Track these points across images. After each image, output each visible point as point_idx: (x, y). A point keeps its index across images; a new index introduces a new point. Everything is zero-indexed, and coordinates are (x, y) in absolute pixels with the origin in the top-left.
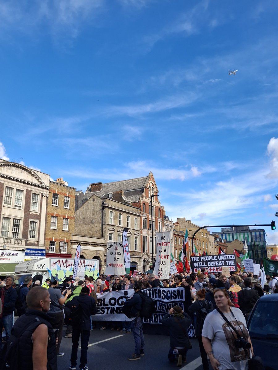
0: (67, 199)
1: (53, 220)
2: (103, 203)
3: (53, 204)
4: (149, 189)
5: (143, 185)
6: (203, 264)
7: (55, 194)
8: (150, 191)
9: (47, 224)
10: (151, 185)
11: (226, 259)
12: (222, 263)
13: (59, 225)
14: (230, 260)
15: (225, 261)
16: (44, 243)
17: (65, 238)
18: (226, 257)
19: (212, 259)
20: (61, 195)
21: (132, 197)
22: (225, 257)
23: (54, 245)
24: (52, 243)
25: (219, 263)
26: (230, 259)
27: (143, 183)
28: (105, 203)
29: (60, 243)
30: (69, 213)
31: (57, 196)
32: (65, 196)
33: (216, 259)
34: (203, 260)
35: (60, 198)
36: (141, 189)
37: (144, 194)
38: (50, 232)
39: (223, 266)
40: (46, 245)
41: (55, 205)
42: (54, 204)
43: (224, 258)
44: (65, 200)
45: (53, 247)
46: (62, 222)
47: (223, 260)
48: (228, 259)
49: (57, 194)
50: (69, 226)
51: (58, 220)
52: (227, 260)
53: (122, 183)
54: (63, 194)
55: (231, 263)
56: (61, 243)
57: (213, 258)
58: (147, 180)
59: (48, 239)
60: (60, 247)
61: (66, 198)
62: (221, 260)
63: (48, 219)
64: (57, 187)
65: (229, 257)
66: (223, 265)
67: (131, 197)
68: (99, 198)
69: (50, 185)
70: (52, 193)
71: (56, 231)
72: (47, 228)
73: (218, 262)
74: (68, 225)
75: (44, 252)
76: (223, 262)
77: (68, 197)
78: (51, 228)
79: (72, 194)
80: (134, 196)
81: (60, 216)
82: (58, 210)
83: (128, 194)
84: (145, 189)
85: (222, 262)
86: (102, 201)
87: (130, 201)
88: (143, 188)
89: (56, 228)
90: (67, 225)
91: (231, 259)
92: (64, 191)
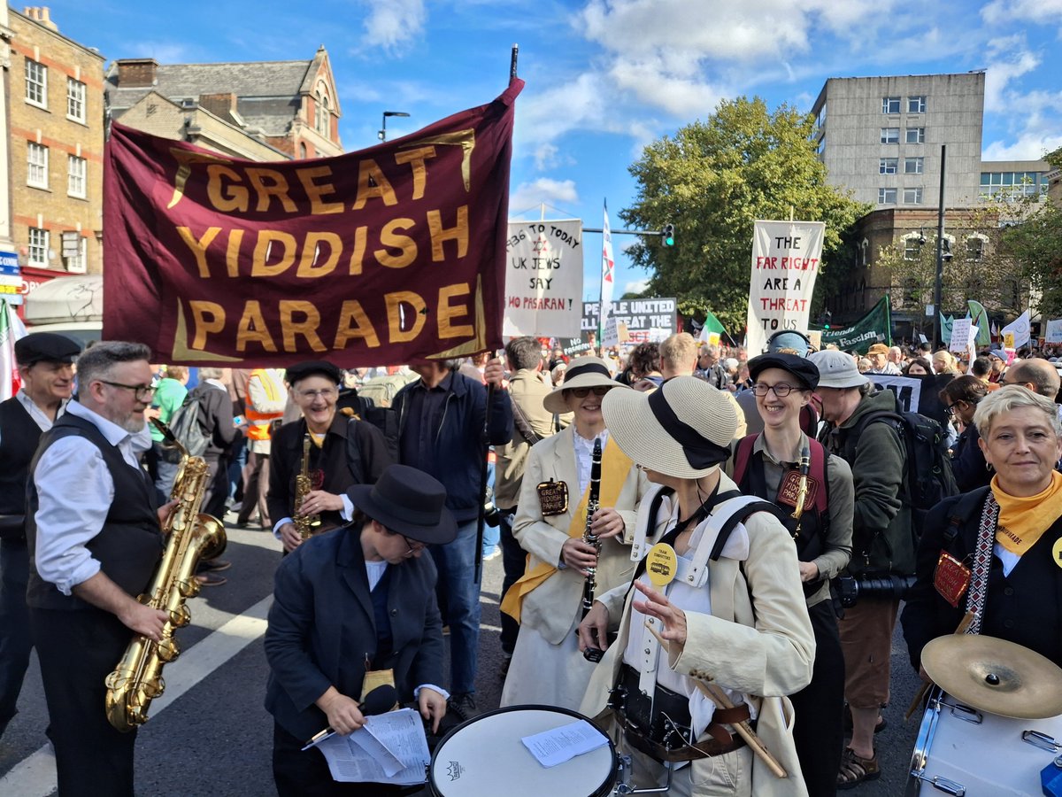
0: (76, 88)
1: (33, 156)
2: (187, 125)
3: (29, 100)
4: (315, 100)
5: (296, 87)
6: (590, 324)
7: (32, 61)
8: (317, 107)
9: (13, 168)
10: (322, 89)
11: (651, 311)
12: (640, 321)
13: (55, 175)
14: (659, 314)
15: (647, 315)
16: (11, 233)
17: (78, 220)
18: (653, 307)
19: (615, 312)
20: (56, 71)
21: (263, 119)
22: (649, 307)
23: (43, 242)
24: (36, 232)
25: (631, 322)
26: (661, 311)
27: (299, 79)
28: (193, 123)
29: (61, 236)
30: (87, 138)
31: (40, 71)
32: (70, 78)
33: (626, 312)
34: (591, 312)
35: (50, 81)
36: (291, 98)
37: (303, 113)
38: (27, 197)
39: (640, 328)
40: (16, 238)
41: (35, 103)
42: (32, 97)
43: (647, 308)
44: (68, 91)
45: (41, 249)
46: (64, 168)
47: (642, 314)
48: (656, 311)
49: (41, 65)
50: (87, 184)
51: (49, 157)
52: (654, 314)
53: (225, 69)
54: (62, 68)
55: (661, 321)
56: (65, 237)
57: (618, 309)
58: (310, 72)
59: (22, 219)
60: (62, 249)
61: (70, 86)
62: (638, 315)
63: (17, 151)
64: (36, 37)
65: (659, 306)
66: (642, 326)
67: (259, 119)
68: (172, 106)
69: (10, 23)
70: (20, 57)
71: (46, 196)
72: (14, 180)
73: (630, 318)
74: (83, 181)
75: (12, 262)
76: (643, 318)
77: (81, 83)
78: (30, 182)
79: (90, 75)
80: (268, 118)
81: (58, 145)
82: (49, 123)
83: (248, 108)
84: (305, 100)
85: (640, 318)
86: (183, 116)
87: (261, 130)
88: (300, 94)
89: (44, 186)
90: (79, 179)
91: (665, 311)
92: (66, 59)
